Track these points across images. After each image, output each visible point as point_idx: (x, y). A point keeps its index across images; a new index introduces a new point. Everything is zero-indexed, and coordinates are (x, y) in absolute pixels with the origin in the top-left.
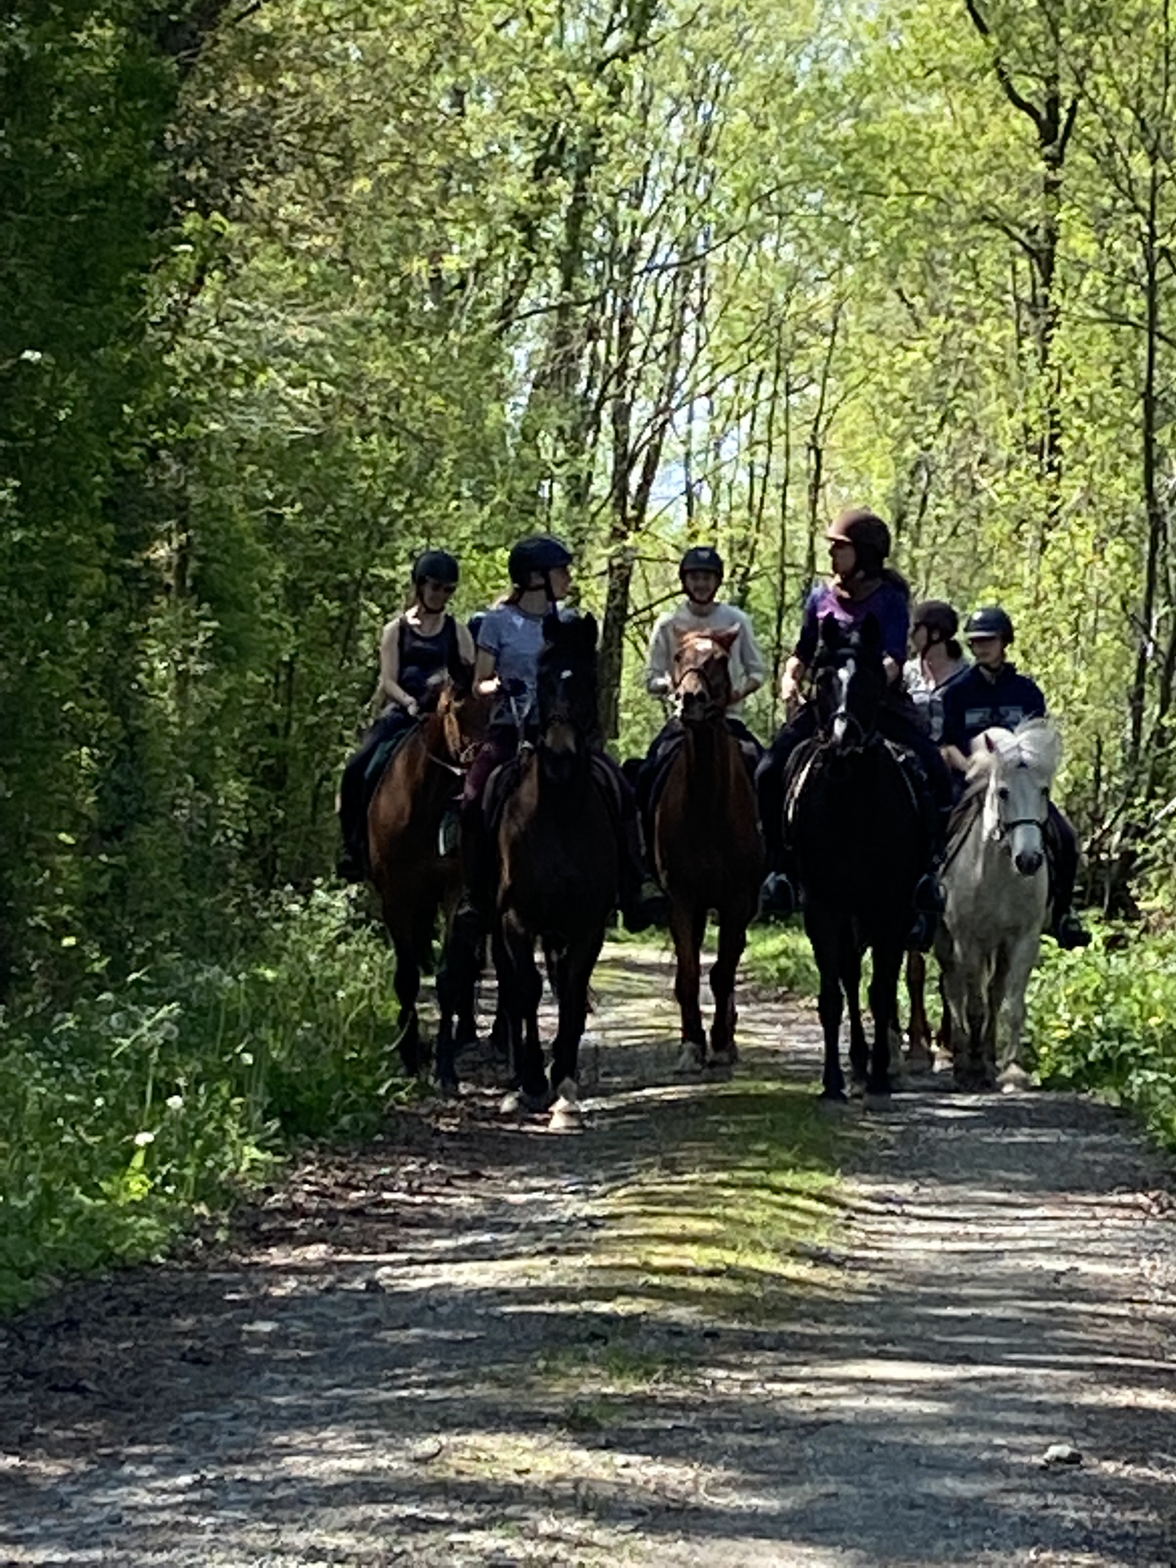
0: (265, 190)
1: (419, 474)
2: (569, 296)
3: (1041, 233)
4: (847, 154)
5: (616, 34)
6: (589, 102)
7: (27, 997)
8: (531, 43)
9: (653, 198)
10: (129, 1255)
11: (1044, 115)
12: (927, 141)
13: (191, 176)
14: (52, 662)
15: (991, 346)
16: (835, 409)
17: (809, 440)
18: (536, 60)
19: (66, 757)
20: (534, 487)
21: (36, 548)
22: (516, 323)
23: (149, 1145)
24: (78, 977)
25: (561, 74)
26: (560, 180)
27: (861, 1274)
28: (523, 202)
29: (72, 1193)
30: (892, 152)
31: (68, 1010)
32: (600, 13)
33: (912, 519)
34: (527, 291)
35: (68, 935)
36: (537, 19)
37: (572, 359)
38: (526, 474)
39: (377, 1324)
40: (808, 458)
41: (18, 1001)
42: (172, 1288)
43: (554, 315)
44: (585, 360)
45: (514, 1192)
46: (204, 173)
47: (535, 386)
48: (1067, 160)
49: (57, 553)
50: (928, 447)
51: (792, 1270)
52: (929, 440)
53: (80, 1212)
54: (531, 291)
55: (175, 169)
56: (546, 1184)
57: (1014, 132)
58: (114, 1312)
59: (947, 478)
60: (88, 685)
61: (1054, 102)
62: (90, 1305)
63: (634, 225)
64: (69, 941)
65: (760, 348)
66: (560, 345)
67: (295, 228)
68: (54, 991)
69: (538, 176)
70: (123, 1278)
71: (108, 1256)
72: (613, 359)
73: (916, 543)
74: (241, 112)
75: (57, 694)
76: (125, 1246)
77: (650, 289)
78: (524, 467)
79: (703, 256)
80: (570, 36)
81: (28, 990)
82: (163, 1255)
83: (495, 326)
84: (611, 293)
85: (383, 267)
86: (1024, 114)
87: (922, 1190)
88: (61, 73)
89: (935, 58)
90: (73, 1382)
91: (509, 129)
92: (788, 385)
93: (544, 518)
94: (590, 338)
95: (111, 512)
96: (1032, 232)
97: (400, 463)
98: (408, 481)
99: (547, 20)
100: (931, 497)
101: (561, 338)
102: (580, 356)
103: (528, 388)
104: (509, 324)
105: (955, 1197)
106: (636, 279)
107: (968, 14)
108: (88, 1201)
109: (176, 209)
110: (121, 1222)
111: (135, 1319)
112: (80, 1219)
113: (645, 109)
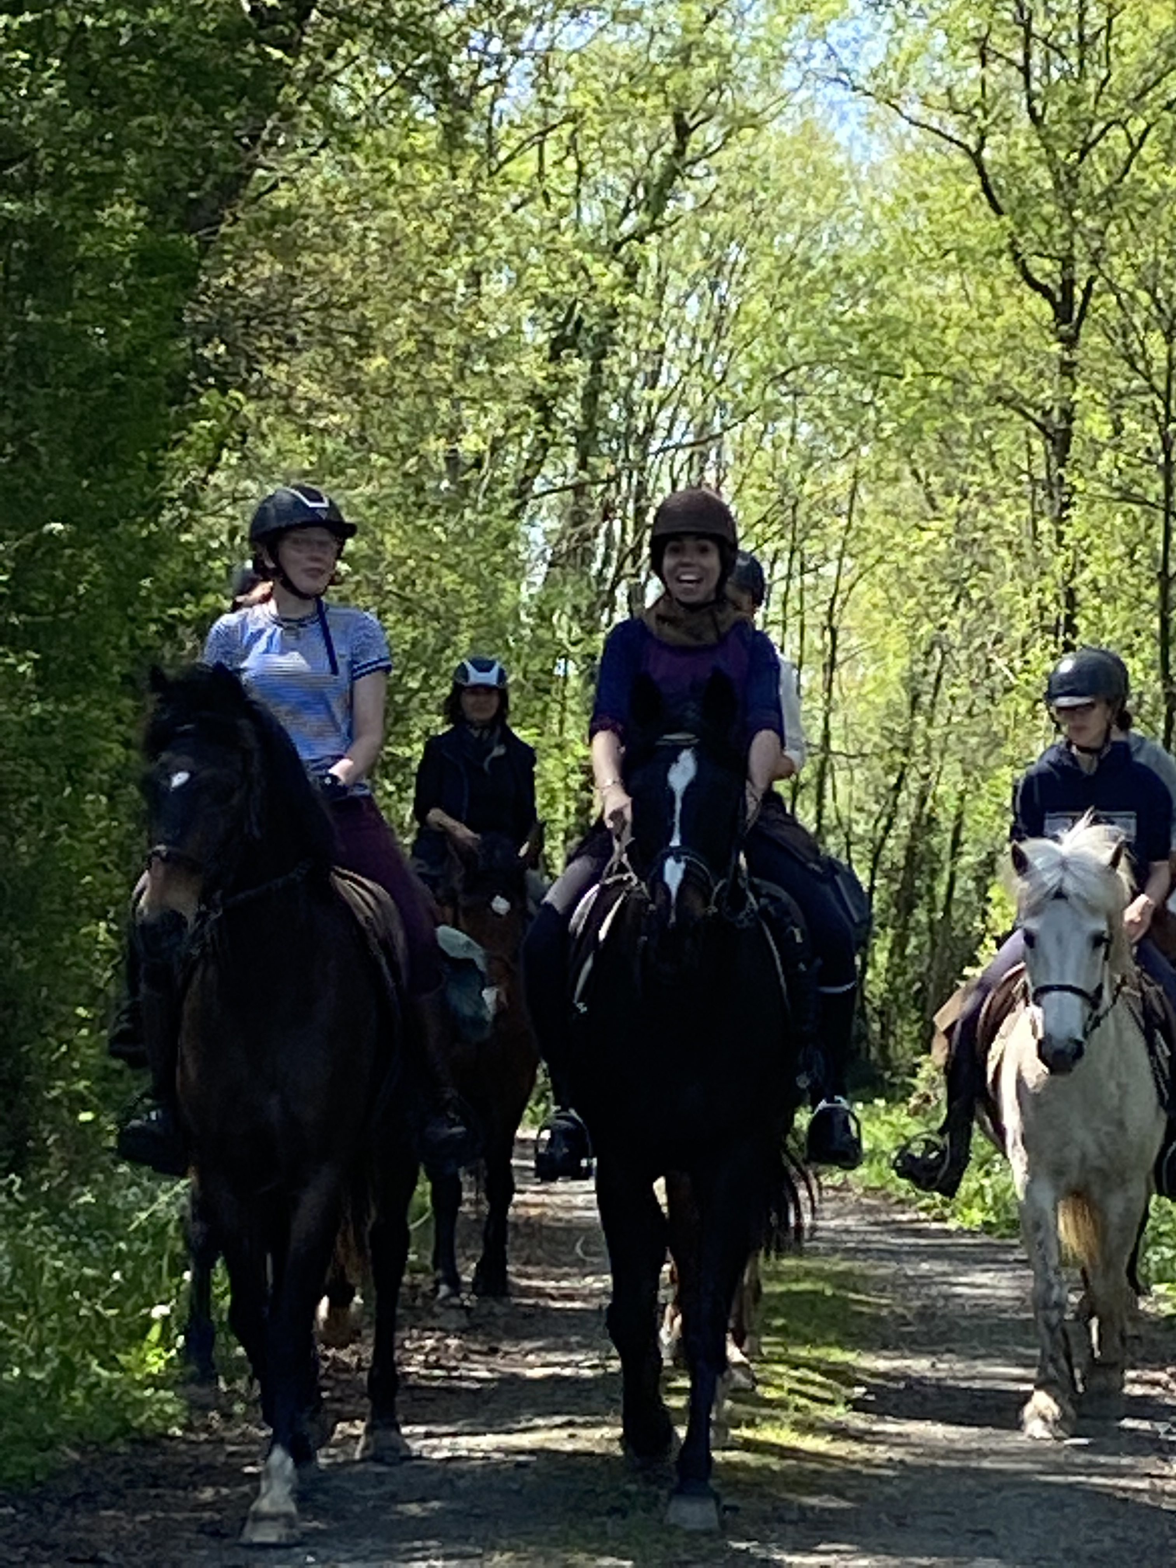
0: (283, 367)
1: (435, 651)
2: (585, 476)
3: (1056, 414)
4: (863, 336)
5: (632, 215)
6: (607, 281)
7: (44, 1172)
8: (548, 224)
9: (669, 377)
10: (148, 1427)
11: (1059, 297)
12: (942, 323)
13: (207, 353)
14: (70, 836)
15: (1008, 526)
16: (851, 587)
17: (824, 619)
18: (553, 240)
19: (84, 930)
20: (549, 665)
21: (55, 723)
22: (531, 502)
23: (165, 1319)
24: (94, 1151)
25: (578, 254)
26: (577, 361)
27: (880, 1448)
28: (540, 382)
29: (88, 1366)
30: (906, 333)
31: (84, 1184)
32: (617, 194)
33: (926, 699)
34: (543, 470)
35: (86, 1110)
36: (553, 200)
37: (588, 539)
38: (543, 651)
39: (394, 1498)
40: (822, 636)
41: (34, 1176)
42: (188, 1460)
43: (569, 495)
44: (601, 540)
45: (532, 1366)
46: (222, 349)
47: (551, 565)
48: (1082, 340)
49: (76, 727)
50: (943, 627)
51: (811, 1443)
52: (945, 620)
53: (97, 1384)
54: (548, 470)
55: (194, 346)
56: (564, 1359)
57: (1030, 314)
58: (131, 1484)
59: (962, 656)
60: (104, 860)
61: (1068, 285)
62: (108, 1478)
63: (650, 405)
64: (86, 1116)
65: (775, 527)
66: (575, 525)
67: (314, 407)
68: (70, 1165)
69: (554, 357)
70: (141, 1449)
71: (126, 1428)
72: (629, 538)
73: (930, 722)
74: (259, 290)
75: (74, 868)
76: (143, 1419)
77: (665, 469)
78: (540, 644)
79: (720, 435)
80: (586, 216)
81: (45, 1165)
82: (182, 1427)
83: (512, 504)
84: (626, 473)
85: (401, 446)
86: (1039, 295)
87: (940, 1366)
88: (82, 248)
89: (949, 239)
90: (90, 1553)
91: (525, 310)
92: (802, 565)
93: (559, 697)
94: (605, 518)
95: (129, 688)
96: (1047, 414)
97: (415, 642)
98: (424, 658)
99: (563, 202)
100: (946, 676)
101: (577, 518)
102: (596, 535)
103: (544, 568)
104: (525, 503)
105: (974, 1372)
106: (651, 458)
107: (983, 196)
108: (104, 1373)
109: (195, 386)
110: (137, 1394)
111: (153, 1492)
112: (97, 1391)
113: (661, 289)
